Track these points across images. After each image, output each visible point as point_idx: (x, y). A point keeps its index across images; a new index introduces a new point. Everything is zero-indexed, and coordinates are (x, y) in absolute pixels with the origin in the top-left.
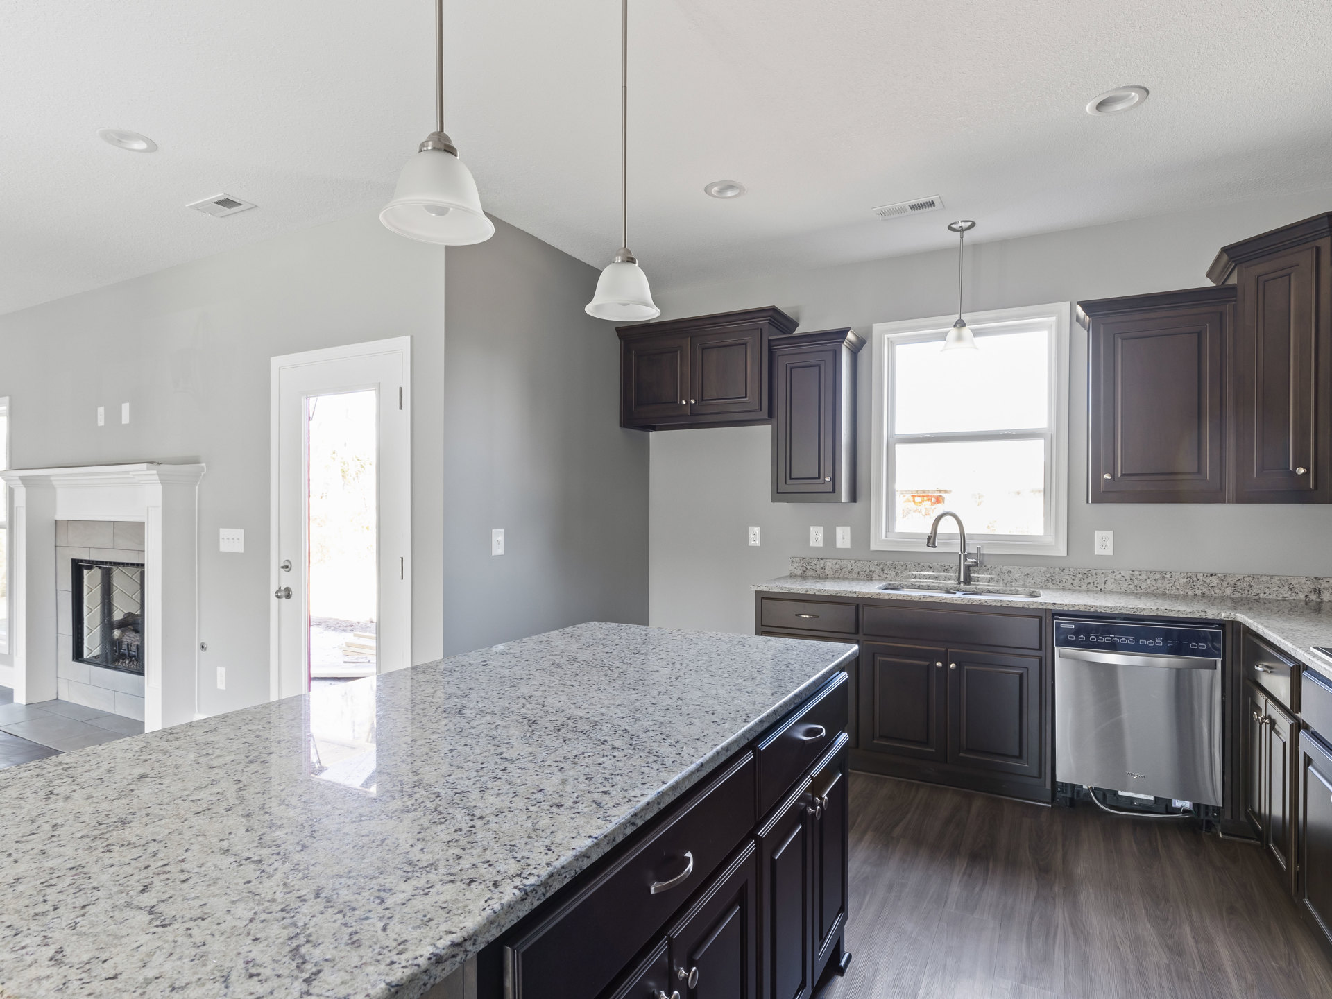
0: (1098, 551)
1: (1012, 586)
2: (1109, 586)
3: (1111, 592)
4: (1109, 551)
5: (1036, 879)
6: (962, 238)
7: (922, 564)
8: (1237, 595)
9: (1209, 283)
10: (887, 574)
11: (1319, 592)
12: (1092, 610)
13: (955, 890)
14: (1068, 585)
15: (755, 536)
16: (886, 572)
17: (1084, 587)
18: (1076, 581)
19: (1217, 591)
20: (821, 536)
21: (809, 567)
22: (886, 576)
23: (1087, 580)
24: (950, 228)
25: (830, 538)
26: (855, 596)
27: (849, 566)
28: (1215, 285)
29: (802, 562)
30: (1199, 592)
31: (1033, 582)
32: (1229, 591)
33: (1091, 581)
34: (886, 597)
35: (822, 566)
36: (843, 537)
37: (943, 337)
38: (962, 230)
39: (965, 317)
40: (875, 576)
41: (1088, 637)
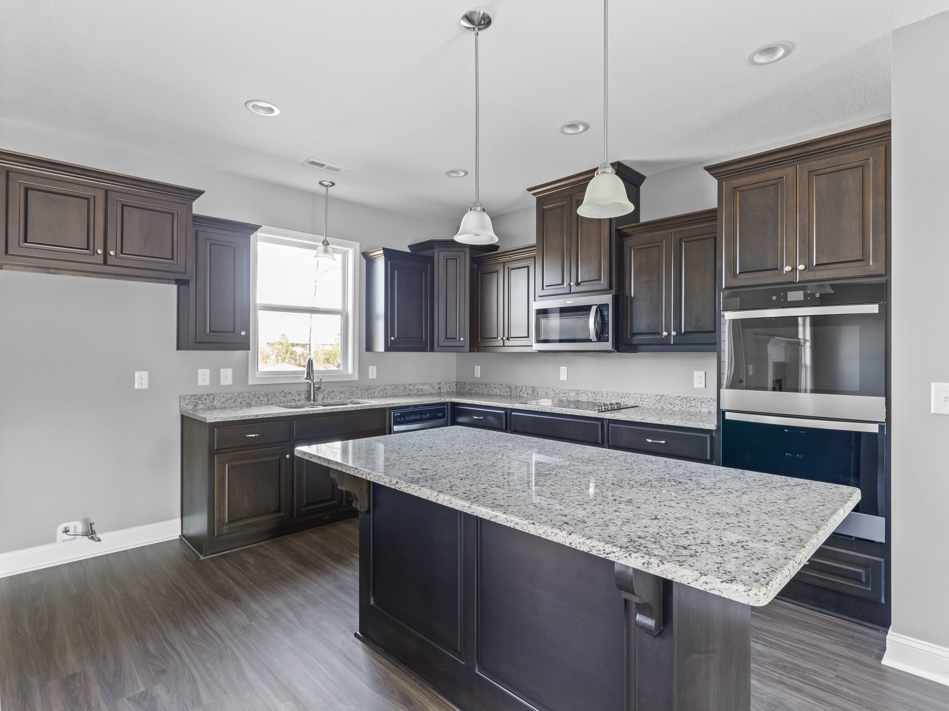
0: (370, 377)
1: (334, 400)
2: (376, 394)
3: (377, 397)
4: (375, 377)
6: (327, 191)
7: (285, 391)
8: (418, 393)
9: (408, 250)
10: (261, 401)
11: (440, 388)
12: (406, 405)
14: (359, 396)
15: (141, 380)
16: (261, 399)
17: (366, 396)
18: (363, 393)
19: (413, 392)
20: (207, 377)
21: (199, 402)
23: (368, 392)
24: (321, 183)
25: (215, 377)
26: (292, 414)
27: (234, 397)
28: (410, 252)
29: (193, 398)
30: (407, 393)
31: (344, 396)
32: (416, 391)
33: (369, 393)
34: (311, 413)
35: (211, 400)
36: (227, 377)
37: (314, 248)
38: (327, 186)
39: (328, 239)
40: (253, 403)
41: (404, 418)
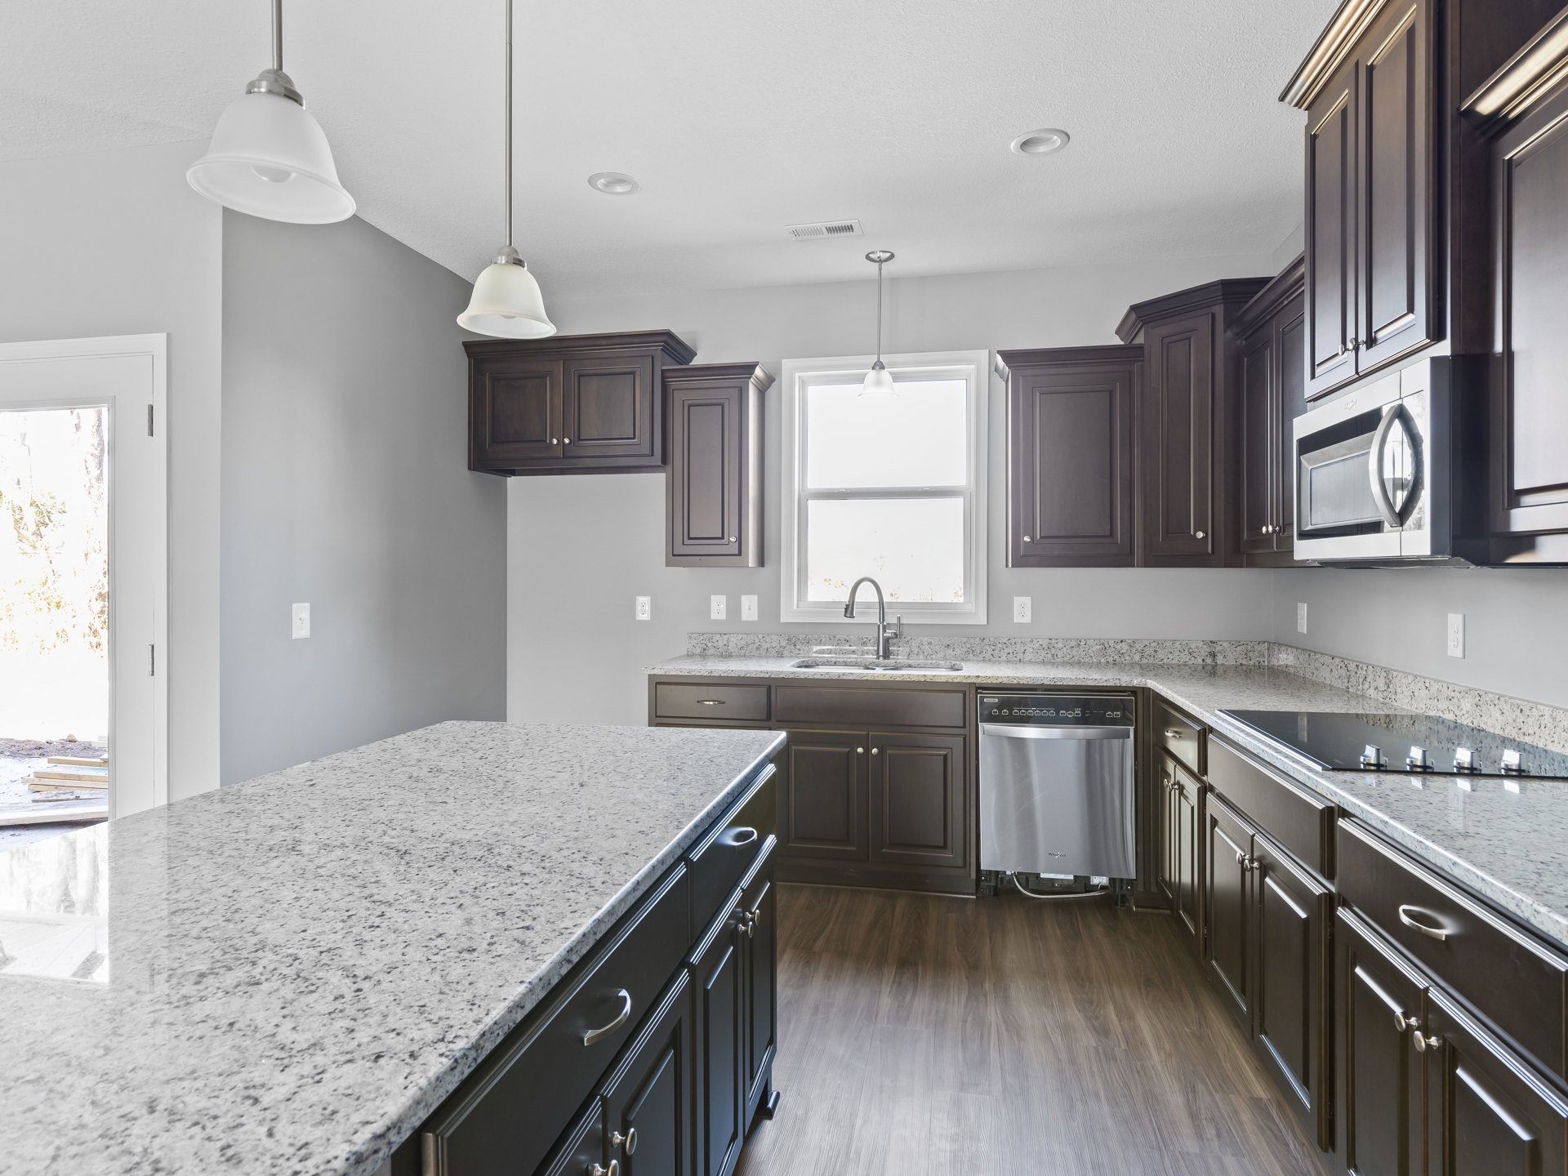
0: (1017, 619)
1: (932, 659)
2: (1029, 656)
3: (1030, 662)
4: (1027, 619)
5: (967, 978)
6: (880, 270)
7: (838, 637)
8: (1144, 661)
9: (1117, 341)
10: (799, 650)
11: (1213, 655)
12: (1015, 682)
13: (886, 1001)
14: (988, 656)
15: (643, 608)
16: (798, 647)
17: (1004, 658)
18: (997, 651)
19: (1127, 658)
20: (723, 607)
21: (710, 645)
22: (798, 652)
23: (1007, 651)
24: (868, 257)
25: (734, 609)
26: (767, 676)
27: (757, 641)
28: (1123, 343)
29: (702, 638)
30: (1111, 660)
31: (953, 654)
32: (1137, 657)
33: (1011, 651)
34: (802, 677)
35: (725, 642)
36: (750, 607)
37: (861, 379)
38: (880, 261)
39: (884, 359)
40: (786, 653)
41: (1011, 711)
